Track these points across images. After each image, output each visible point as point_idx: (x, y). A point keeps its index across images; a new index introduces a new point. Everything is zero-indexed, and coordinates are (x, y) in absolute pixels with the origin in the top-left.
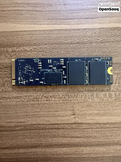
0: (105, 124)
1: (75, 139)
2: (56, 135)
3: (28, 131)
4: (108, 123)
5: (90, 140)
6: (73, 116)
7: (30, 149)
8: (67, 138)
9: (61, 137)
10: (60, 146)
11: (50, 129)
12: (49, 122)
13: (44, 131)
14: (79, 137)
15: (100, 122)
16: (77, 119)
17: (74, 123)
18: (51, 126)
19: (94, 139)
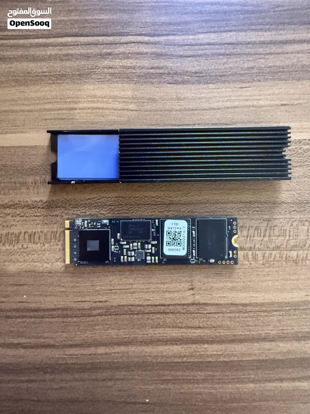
0: (245, 305)
1: (192, 331)
2: (161, 323)
3: (114, 317)
4: (250, 305)
5: (219, 333)
6: (191, 292)
7: (116, 347)
8: (179, 329)
9: (170, 327)
10: (169, 343)
11: (152, 313)
12: (149, 301)
13: (140, 316)
14: (200, 327)
15: (237, 302)
16: (197, 297)
17: (193, 304)
18: (152, 309)
19: (225, 331)
